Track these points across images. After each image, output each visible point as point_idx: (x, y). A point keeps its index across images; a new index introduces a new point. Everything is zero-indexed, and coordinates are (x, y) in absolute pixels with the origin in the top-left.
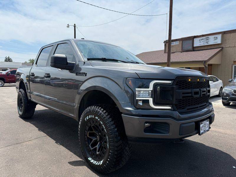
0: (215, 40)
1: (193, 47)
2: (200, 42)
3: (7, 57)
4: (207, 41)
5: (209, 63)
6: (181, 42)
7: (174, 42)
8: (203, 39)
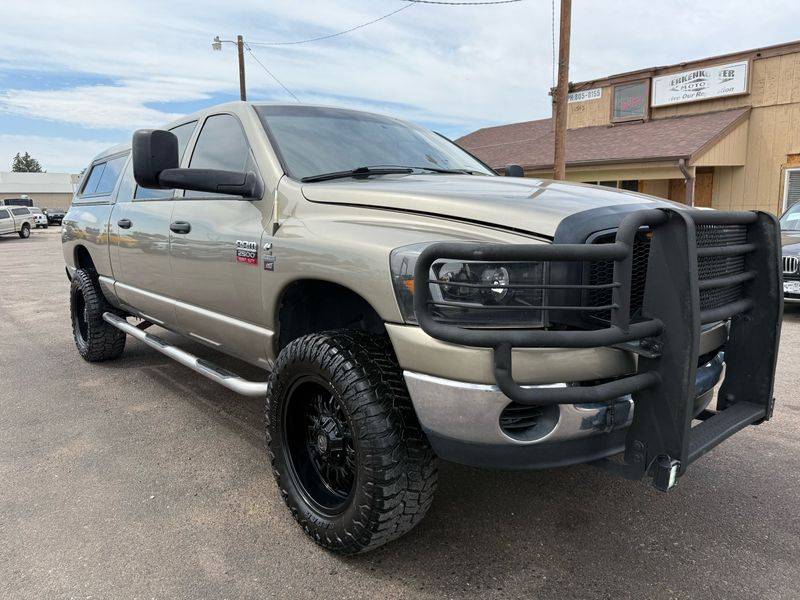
0: (726, 80)
1: (651, 109)
2: (673, 90)
3: (22, 155)
4: (699, 87)
5: (700, 165)
6: (609, 91)
7: (586, 93)
8: (684, 79)
